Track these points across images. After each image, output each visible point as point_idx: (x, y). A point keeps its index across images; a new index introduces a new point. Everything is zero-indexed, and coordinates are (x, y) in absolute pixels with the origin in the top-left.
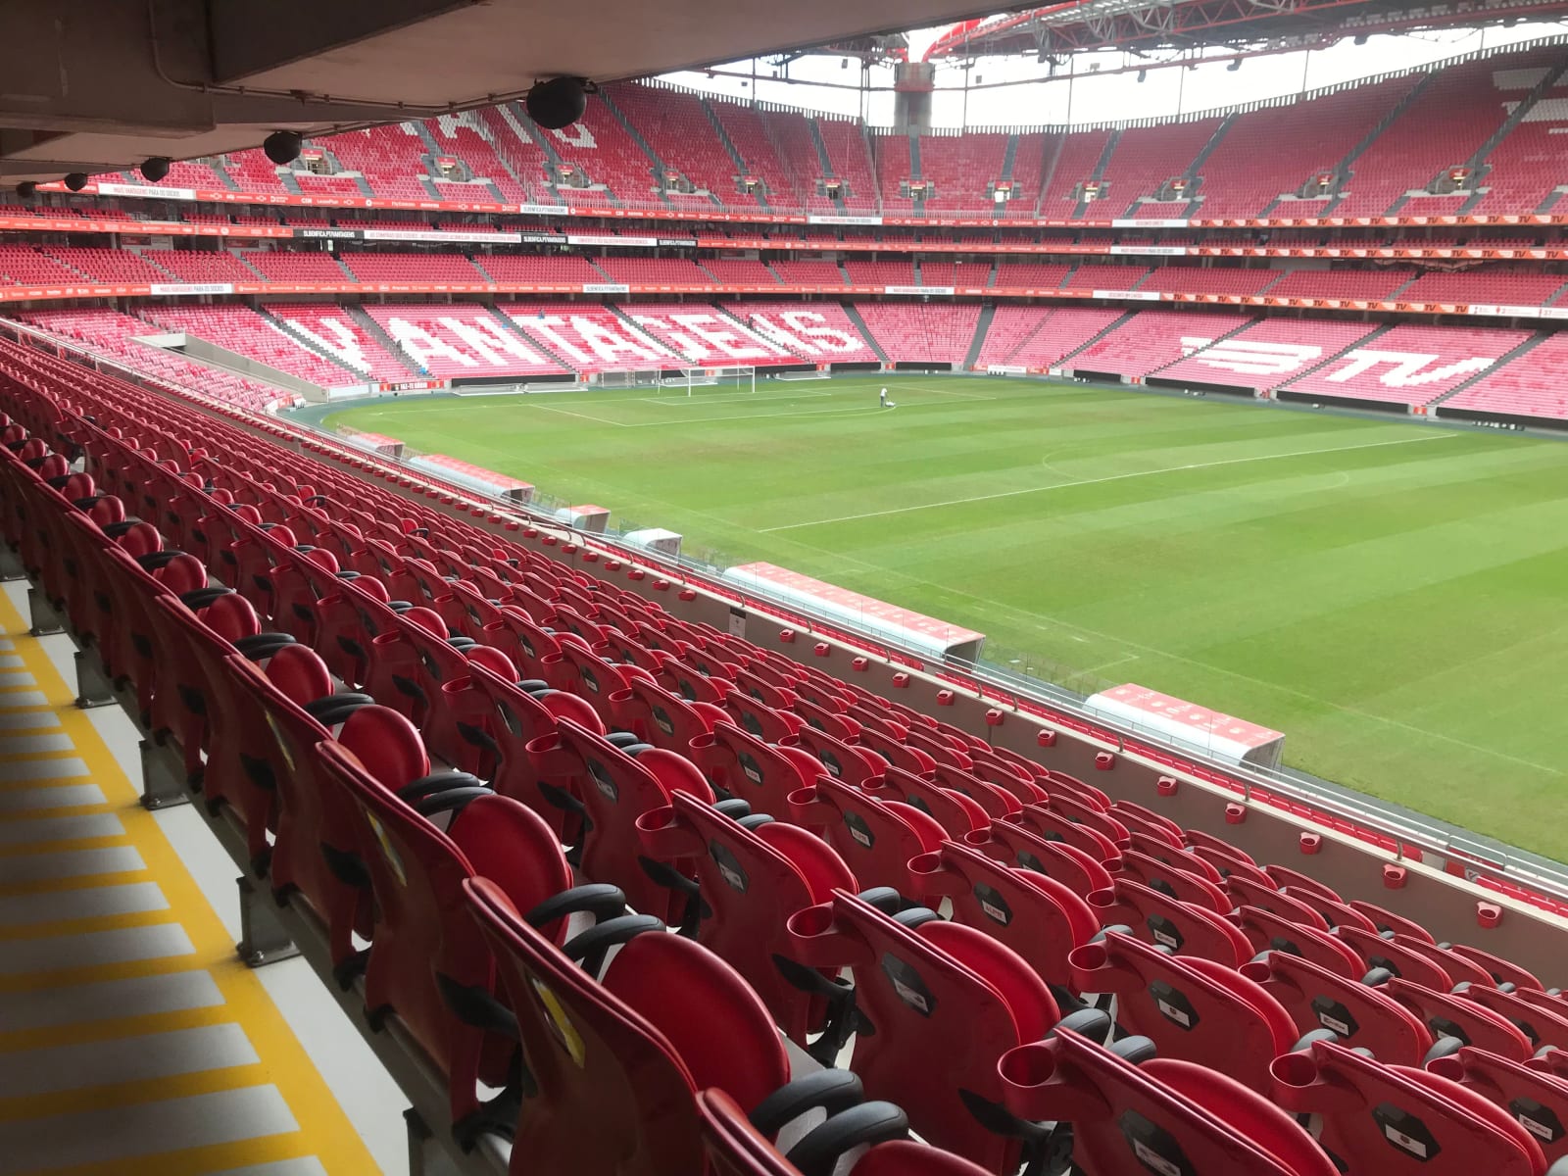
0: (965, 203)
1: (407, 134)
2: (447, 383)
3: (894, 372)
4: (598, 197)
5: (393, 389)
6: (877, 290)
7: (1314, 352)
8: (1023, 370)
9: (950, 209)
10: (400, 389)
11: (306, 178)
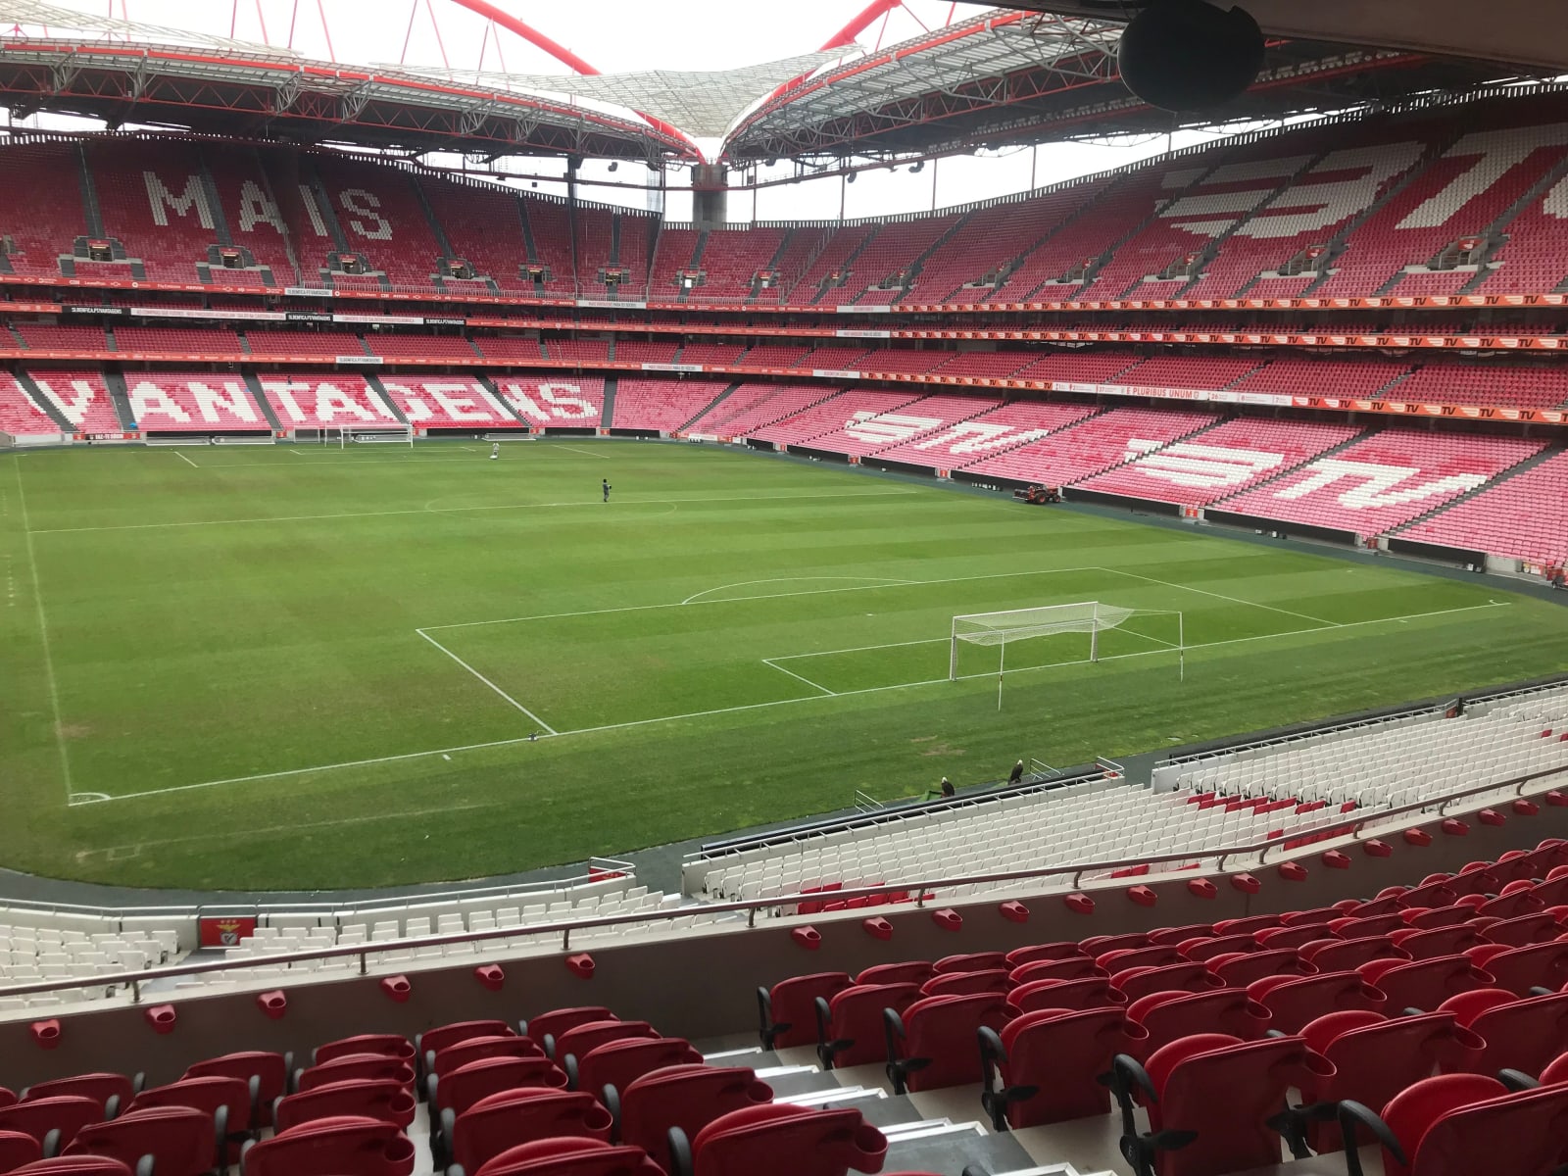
0: (727, 290)
1: (204, 227)
2: (143, 436)
3: (609, 437)
4: (371, 282)
5: (88, 438)
6: (634, 366)
7: (930, 423)
8: (715, 438)
9: (712, 295)
10: (94, 439)
11: (84, 264)
